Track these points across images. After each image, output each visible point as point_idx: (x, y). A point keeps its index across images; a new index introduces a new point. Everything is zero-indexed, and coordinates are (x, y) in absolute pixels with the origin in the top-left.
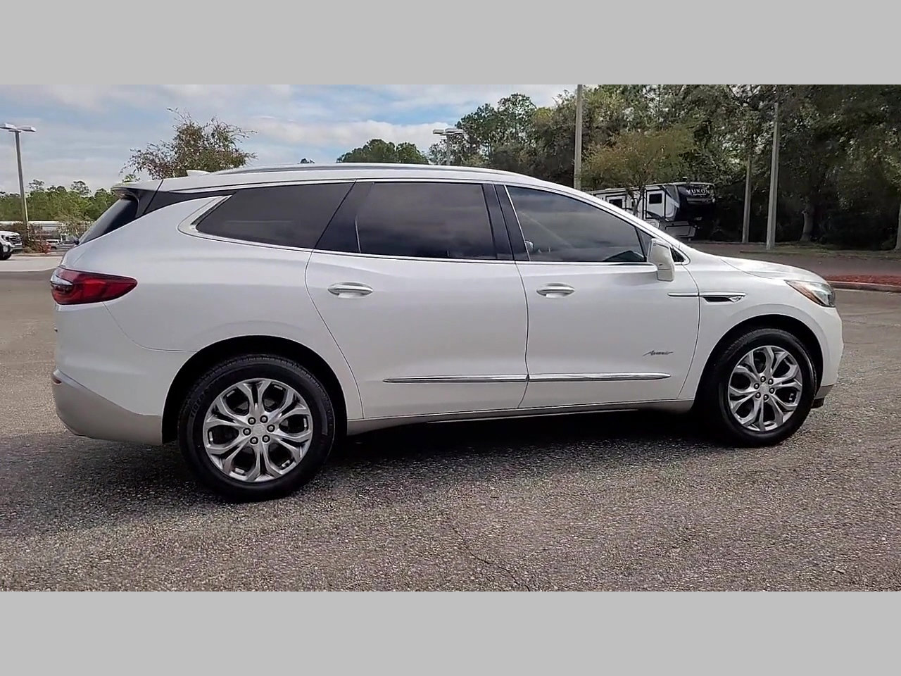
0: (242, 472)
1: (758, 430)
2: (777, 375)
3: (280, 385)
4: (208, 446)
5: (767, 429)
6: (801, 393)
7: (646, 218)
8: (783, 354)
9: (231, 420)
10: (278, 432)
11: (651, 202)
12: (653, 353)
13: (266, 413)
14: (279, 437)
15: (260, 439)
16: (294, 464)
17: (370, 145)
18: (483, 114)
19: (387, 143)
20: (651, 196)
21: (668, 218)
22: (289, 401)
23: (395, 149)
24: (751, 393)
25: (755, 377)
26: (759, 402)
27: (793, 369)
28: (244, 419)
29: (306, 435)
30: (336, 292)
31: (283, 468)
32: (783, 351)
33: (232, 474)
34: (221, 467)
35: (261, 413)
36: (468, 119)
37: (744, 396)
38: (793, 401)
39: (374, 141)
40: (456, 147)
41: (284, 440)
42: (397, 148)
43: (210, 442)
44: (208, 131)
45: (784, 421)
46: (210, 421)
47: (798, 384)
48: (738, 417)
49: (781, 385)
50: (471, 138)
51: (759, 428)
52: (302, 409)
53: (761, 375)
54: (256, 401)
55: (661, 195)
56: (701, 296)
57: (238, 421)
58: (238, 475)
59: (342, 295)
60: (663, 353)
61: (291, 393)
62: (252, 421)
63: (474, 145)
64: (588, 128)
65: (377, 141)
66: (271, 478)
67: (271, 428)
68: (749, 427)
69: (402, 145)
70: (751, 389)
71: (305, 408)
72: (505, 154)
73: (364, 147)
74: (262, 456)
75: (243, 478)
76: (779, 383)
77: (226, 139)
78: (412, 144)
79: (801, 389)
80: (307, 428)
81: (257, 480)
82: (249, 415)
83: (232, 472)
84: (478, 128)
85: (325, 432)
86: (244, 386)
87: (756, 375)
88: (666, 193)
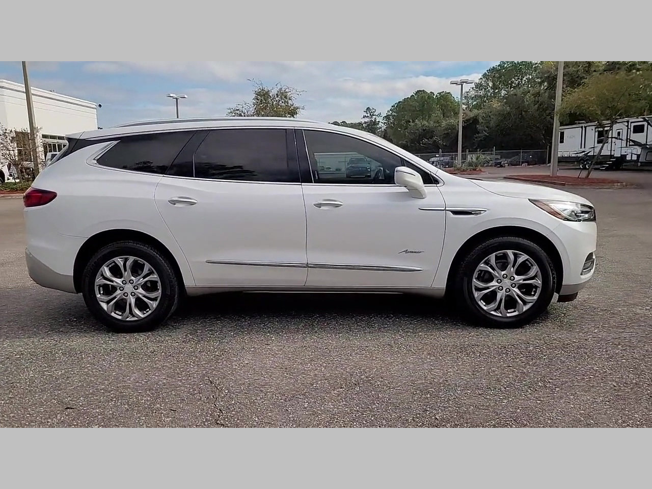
0: (120, 313)
1: (500, 315)
2: (518, 273)
3: (141, 261)
4: (98, 296)
5: (508, 315)
6: (540, 289)
7: (630, 145)
8: (523, 257)
9: (112, 281)
10: (141, 290)
11: (634, 132)
12: (406, 251)
13: (133, 278)
14: (141, 294)
15: (129, 294)
16: (150, 312)
17: (416, 94)
18: (505, 66)
19: (429, 92)
20: (634, 126)
21: (649, 145)
22: (146, 271)
23: (435, 97)
24: (493, 286)
25: (497, 275)
26: (501, 293)
27: (535, 270)
28: (119, 281)
29: (158, 294)
30: (174, 202)
31: (144, 314)
32: (523, 255)
33: (113, 314)
34: (106, 309)
35: (130, 277)
36: (493, 70)
37: (488, 288)
38: (534, 295)
39: (418, 91)
40: (482, 93)
41: (144, 296)
42: (436, 96)
43: (100, 293)
44: (273, 93)
45: (524, 310)
46: (99, 281)
47: (538, 282)
48: (482, 304)
49: (521, 282)
50: (494, 84)
51: (501, 313)
52: (155, 277)
53: (503, 273)
54: (125, 270)
55: (643, 125)
56: (448, 210)
57: (116, 282)
58: (117, 315)
59: (177, 205)
60: (415, 252)
61: (147, 267)
62: (124, 283)
63: (497, 91)
64: (587, 71)
65: (421, 91)
66: (137, 319)
67: (136, 288)
68: (492, 312)
69: (440, 93)
70: (494, 283)
71: (156, 276)
72: (515, 97)
73: (411, 96)
74: (130, 305)
75: (120, 317)
76: (520, 280)
77: (286, 97)
78: (448, 92)
79: (541, 286)
80: (159, 289)
81: (128, 319)
82: (122, 279)
83: (113, 313)
84: (500, 77)
85: (168, 292)
86: (119, 261)
87: (498, 273)
88: (649, 124)
